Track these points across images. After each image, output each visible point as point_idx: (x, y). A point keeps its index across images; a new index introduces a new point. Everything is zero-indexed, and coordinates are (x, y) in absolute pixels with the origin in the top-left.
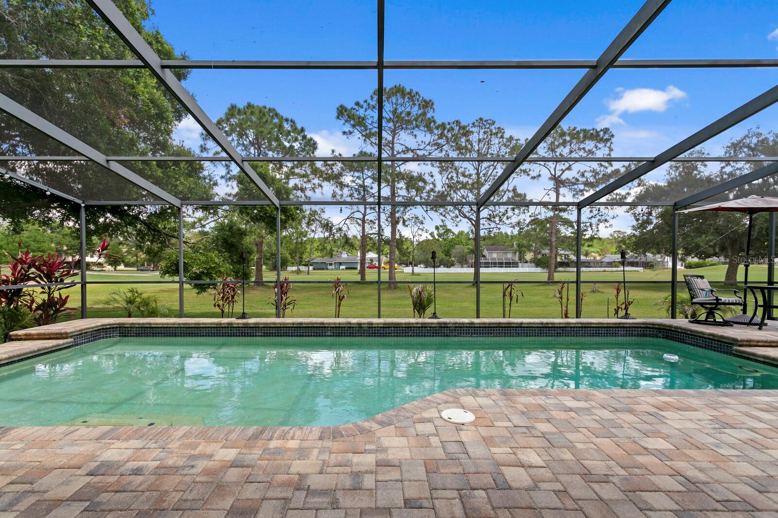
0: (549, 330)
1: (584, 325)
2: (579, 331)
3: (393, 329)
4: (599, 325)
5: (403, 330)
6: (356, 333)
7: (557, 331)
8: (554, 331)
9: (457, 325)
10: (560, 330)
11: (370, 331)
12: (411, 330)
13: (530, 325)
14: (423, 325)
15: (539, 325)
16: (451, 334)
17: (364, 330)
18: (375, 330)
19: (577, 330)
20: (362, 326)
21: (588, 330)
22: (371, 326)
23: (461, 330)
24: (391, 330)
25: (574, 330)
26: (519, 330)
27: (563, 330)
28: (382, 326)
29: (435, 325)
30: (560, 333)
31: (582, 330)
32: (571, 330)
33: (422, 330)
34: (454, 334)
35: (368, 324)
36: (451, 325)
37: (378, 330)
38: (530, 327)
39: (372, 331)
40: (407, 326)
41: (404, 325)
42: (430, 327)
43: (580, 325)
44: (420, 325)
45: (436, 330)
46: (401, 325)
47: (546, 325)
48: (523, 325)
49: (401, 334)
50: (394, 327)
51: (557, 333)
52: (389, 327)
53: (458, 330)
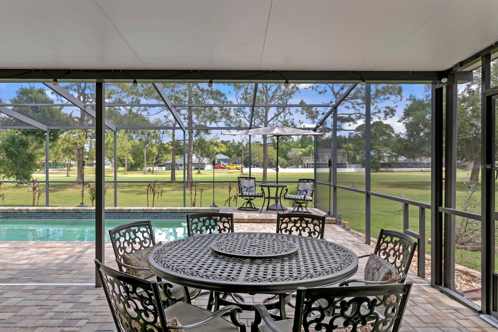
0: (149, 215)
1: (172, 211)
2: (170, 215)
3: (43, 213)
4: (182, 211)
5: (50, 214)
6: (19, 216)
7: (155, 215)
8: (153, 215)
9: (86, 211)
10: (157, 214)
11: (28, 215)
12: (56, 215)
13: (135, 211)
14: (63, 211)
15: (142, 211)
16: (83, 217)
17: (24, 214)
18: (32, 214)
19: (168, 215)
20: (22, 211)
21: (175, 214)
22: (28, 211)
23: (90, 215)
24: (43, 214)
25: (166, 215)
26: (129, 214)
27: (159, 215)
28: (36, 211)
29: (72, 211)
30: (157, 216)
31: (172, 215)
32: (164, 215)
33: (63, 214)
34: (85, 217)
35: (26, 210)
36: (82, 211)
37: (33, 214)
38: (136, 212)
39: (30, 214)
40: (52, 211)
41: (50, 211)
42: (69, 212)
43: (169, 211)
44: (61, 211)
45: (73, 214)
46: (49, 211)
47: (146, 211)
48: (131, 211)
49: (49, 217)
50: (45, 212)
51: (155, 217)
52: (41, 213)
53: (88, 214)
